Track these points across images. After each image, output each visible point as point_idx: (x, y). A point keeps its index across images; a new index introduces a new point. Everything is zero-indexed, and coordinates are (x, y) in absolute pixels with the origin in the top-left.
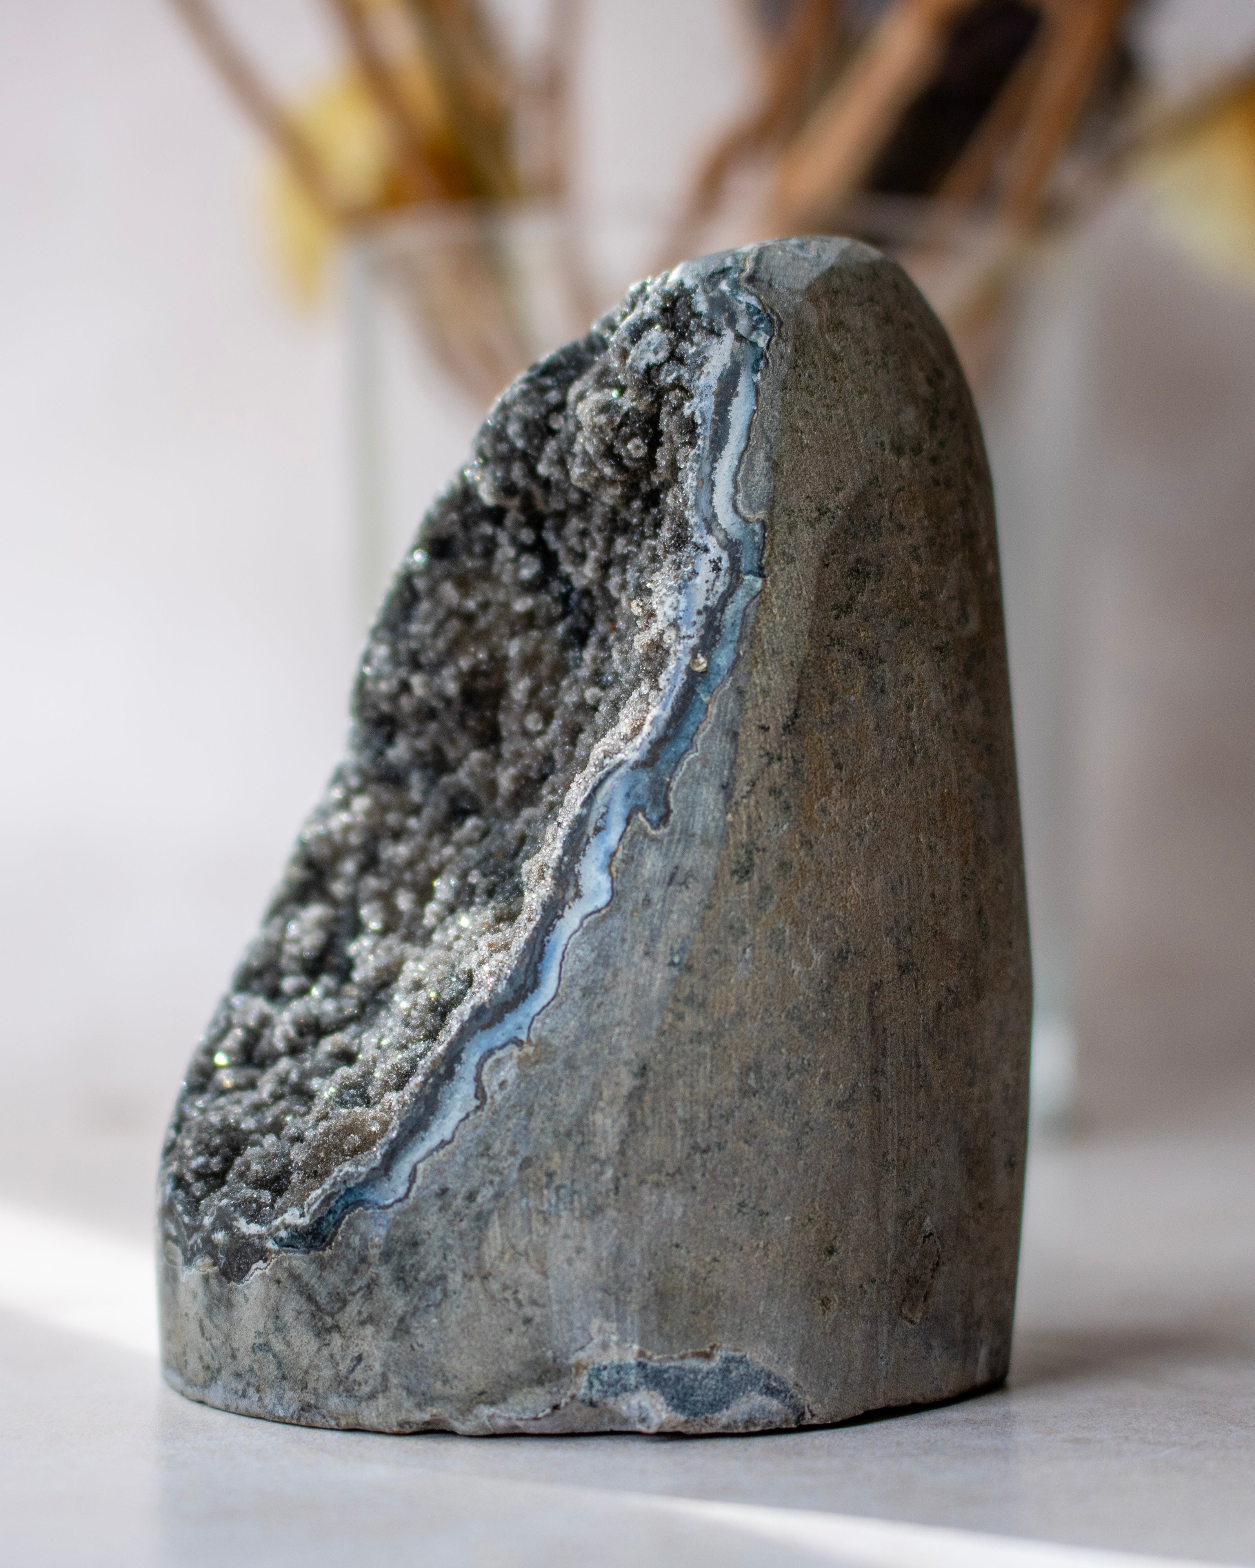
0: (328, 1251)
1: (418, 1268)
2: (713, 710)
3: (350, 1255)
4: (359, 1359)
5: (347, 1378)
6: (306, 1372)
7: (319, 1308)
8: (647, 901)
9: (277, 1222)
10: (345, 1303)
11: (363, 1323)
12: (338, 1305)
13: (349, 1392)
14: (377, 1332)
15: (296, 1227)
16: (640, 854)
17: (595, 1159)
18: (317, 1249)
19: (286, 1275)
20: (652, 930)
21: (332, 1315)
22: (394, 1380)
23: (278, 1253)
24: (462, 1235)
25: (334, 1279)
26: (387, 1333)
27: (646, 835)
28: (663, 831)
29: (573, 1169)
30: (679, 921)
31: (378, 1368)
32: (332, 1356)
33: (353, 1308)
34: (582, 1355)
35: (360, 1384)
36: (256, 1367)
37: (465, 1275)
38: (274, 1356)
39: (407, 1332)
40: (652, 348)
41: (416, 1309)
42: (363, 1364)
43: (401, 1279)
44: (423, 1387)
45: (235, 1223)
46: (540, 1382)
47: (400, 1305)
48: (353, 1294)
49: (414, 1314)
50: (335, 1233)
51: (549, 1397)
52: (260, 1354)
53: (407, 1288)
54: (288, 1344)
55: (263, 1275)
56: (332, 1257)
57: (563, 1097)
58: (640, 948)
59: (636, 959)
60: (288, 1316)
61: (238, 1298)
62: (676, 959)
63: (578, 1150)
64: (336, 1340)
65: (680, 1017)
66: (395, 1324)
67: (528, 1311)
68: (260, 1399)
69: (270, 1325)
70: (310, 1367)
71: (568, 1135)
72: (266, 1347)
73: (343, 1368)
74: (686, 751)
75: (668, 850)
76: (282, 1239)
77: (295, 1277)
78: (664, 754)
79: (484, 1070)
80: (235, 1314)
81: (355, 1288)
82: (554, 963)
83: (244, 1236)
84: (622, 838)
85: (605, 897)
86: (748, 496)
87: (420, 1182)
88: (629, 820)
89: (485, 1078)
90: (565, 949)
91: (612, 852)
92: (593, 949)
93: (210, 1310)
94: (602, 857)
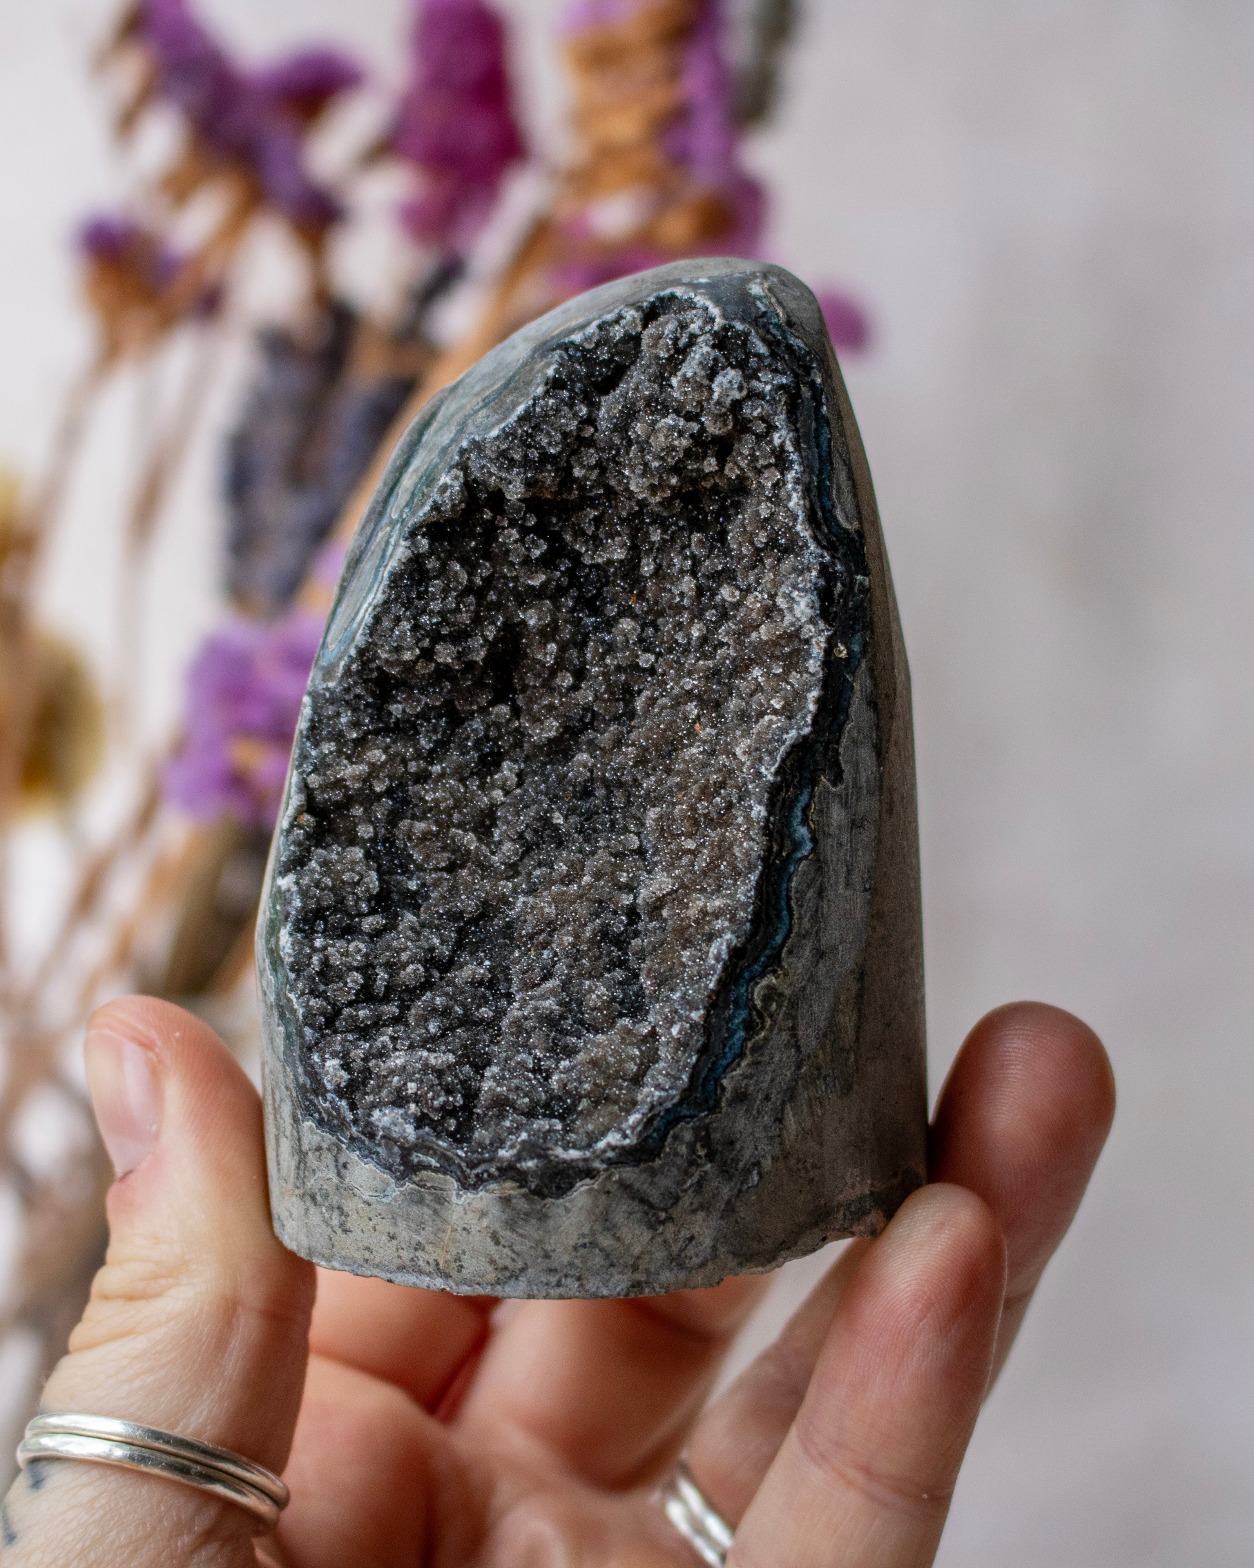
0: (658, 1162)
1: (736, 1161)
2: (857, 686)
3: (679, 1161)
4: (692, 1238)
5: (679, 1255)
6: (638, 1258)
7: (651, 1206)
8: (840, 845)
9: (601, 1145)
10: (677, 1199)
11: (694, 1212)
12: (671, 1201)
13: (681, 1266)
14: (708, 1216)
15: (623, 1148)
16: (828, 807)
17: (843, 1049)
18: (646, 1161)
19: (616, 1187)
20: (847, 866)
21: (665, 1210)
22: (722, 1249)
23: (605, 1170)
24: (765, 1128)
25: (666, 1182)
26: (716, 1215)
27: (829, 792)
28: (840, 788)
29: (832, 1061)
30: (863, 855)
31: (708, 1242)
32: (665, 1241)
33: (685, 1201)
34: (841, 1197)
35: (691, 1258)
36: (577, 1262)
37: (773, 1158)
38: (601, 1250)
39: (733, 1211)
40: (736, 386)
41: (740, 1191)
42: (694, 1243)
43: (726, 1172)
44: (745, 1249)
45: (550, 1152)
46: (816, 1224)
47: (726, 1192)
48: (686, 1191)
49: (737, 1196)
50: (663, 1147)
51: (821, 1233)
52: (582, 1251)
53: (730, 1178)
54: (618, 1239)
55: (590, 1191)
56: (662, 1166)
57: (816, 1008)
58: (842, 880)
59: (841, 891)
60: (619, 1217)
61: (554, 1211)
62: (867, 886)
63: (832, 1046)
64: (671, 1228)
65: (874, 929)
66: (723, 1207)
67: (811, 1174)
68: (581, 1285)
69: (598, 1227)
70: (642, 1253)
71: (825, 1035)
72: (594, 1244)
73: (675, 1249)
74: (845, 721)
75: (846, 802)
76: (609, 1159)
77: (625, 1187)
78: (830, 726)
79: (756, 997)
80: (551, 1224)
81: (685, 1187)
82: (783, 903)
83: (565, 1161)
84: (812, 796)
85: (809, 846)
86: (843, 510)
87: (728, 1095)
88: (814, 782)
89: (758, 1003)
90: (788, 890)
91: (805, 810)
92: (809, 886)
93: (511, 1225)
94: (799, 814)
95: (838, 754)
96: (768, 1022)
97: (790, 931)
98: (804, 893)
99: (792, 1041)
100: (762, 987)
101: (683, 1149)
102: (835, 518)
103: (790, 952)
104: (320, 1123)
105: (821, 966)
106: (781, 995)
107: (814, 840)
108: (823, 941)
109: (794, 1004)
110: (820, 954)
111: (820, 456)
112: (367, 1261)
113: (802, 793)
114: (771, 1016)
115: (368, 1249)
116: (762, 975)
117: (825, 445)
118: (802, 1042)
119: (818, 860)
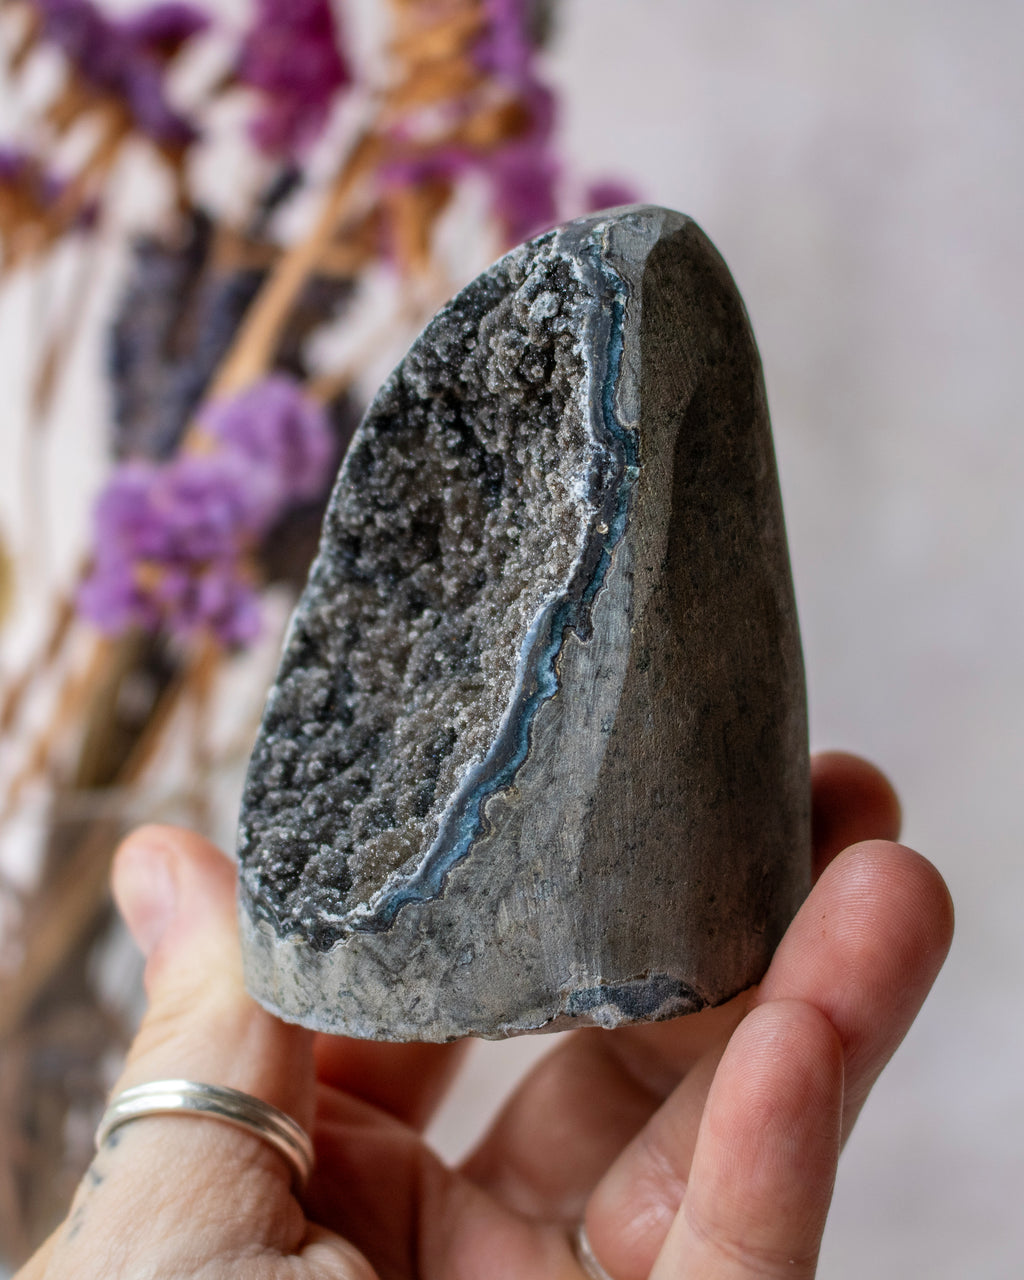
0: (390, 932)
1: (454, 940)
2: (615, 559)
3: (406, 934)
4: (418, 1000)
5: (410, 1012)
6: (380, 1009)
7: (387, 969)
8: (583, 690)
9: (351, 913)
10: (405, 965)
11: (419, 977)
12: (401, 966)
13: (412, 1021)
14: (429, 982)
15: (365, 917)
16: (575, 658)
17: (564, 861)
18: (381, 930)
19: (361, 948)
20: (588, 709)
21: (397, 973)
22: (443, 1012)
23: (354, 933)
24: (481, 917)
25: (396, 949)
26: (436, 983)
27: (577, 646)
28: (589, 642)
29: (551, 869)
30: (605, 701)
31: (431, 1005)
32: (398, 998)
33: (412, 968)
34: (565, 986)
35: (419, 1016)
36: (342, 1006)
37: (486, 943)
38: (355, 999)
39: (450, 982)
40: (546, 306)
41: (455, 966)
42: (420, 1003)
43: (443, 947)
44: (463, 1015)
45: (319, 914)
46: (539, 1005)
47: (444, 964)
48: (411, 959)
49: (454, 970)
50: (394, 921)
51: (545, 1014)
52: (344, 998)
53: (448, 954)
54: (366, 991)
55: (344, 948)
56: (393, 936)
57: (540, 823)
58: (581, 721)
59: (579, 729)
60: (364, 973)
61: (325, 962)
62: (606, 727)
63: (553, 857)
64: (401, 989)
65: (612, 765)
66: (442, 977)
67: (529, 962)
68: (346, 1026)
69: (352, 980)
70: (383, 1005)
71: (546, 847)
72: (349, 993)
73: (407, 1006)
74: (600, 587)
75: (593, 654)
76: (356, 925)
77: (367, 949)
78: (584, 591)
79: (486, 808)
80: (324, 972)
81: (412, 955)
82: (524, 734)
83: (327, 923)
84: (561, 648)
85: (554, 688)
86: (624, 411)
87: (450, 885)
88: (564, 636)
89: (487, 813)
90: (530, 724)
91: (554, 658)
92: (549, 723)
93: (302, 969)
94: (549, 661)
95: (590, 614)
96: (494, 830)
97: (526, 758)
98: (544, 727)
99: (513, 849)
100: (493, 801)
101: (410, 925)
102: (615, 417)
103: (523, 775)
105: (550, 789)
106: (509, 809)
107: (559, 684)
108: (555, 769)
109: (519, 818)
110: (551, 779)
111: (610, 366)
113: (552, 644)
114: (497, 826)
116: (496, 791)
118: (522, 850)
119: (561, 702)
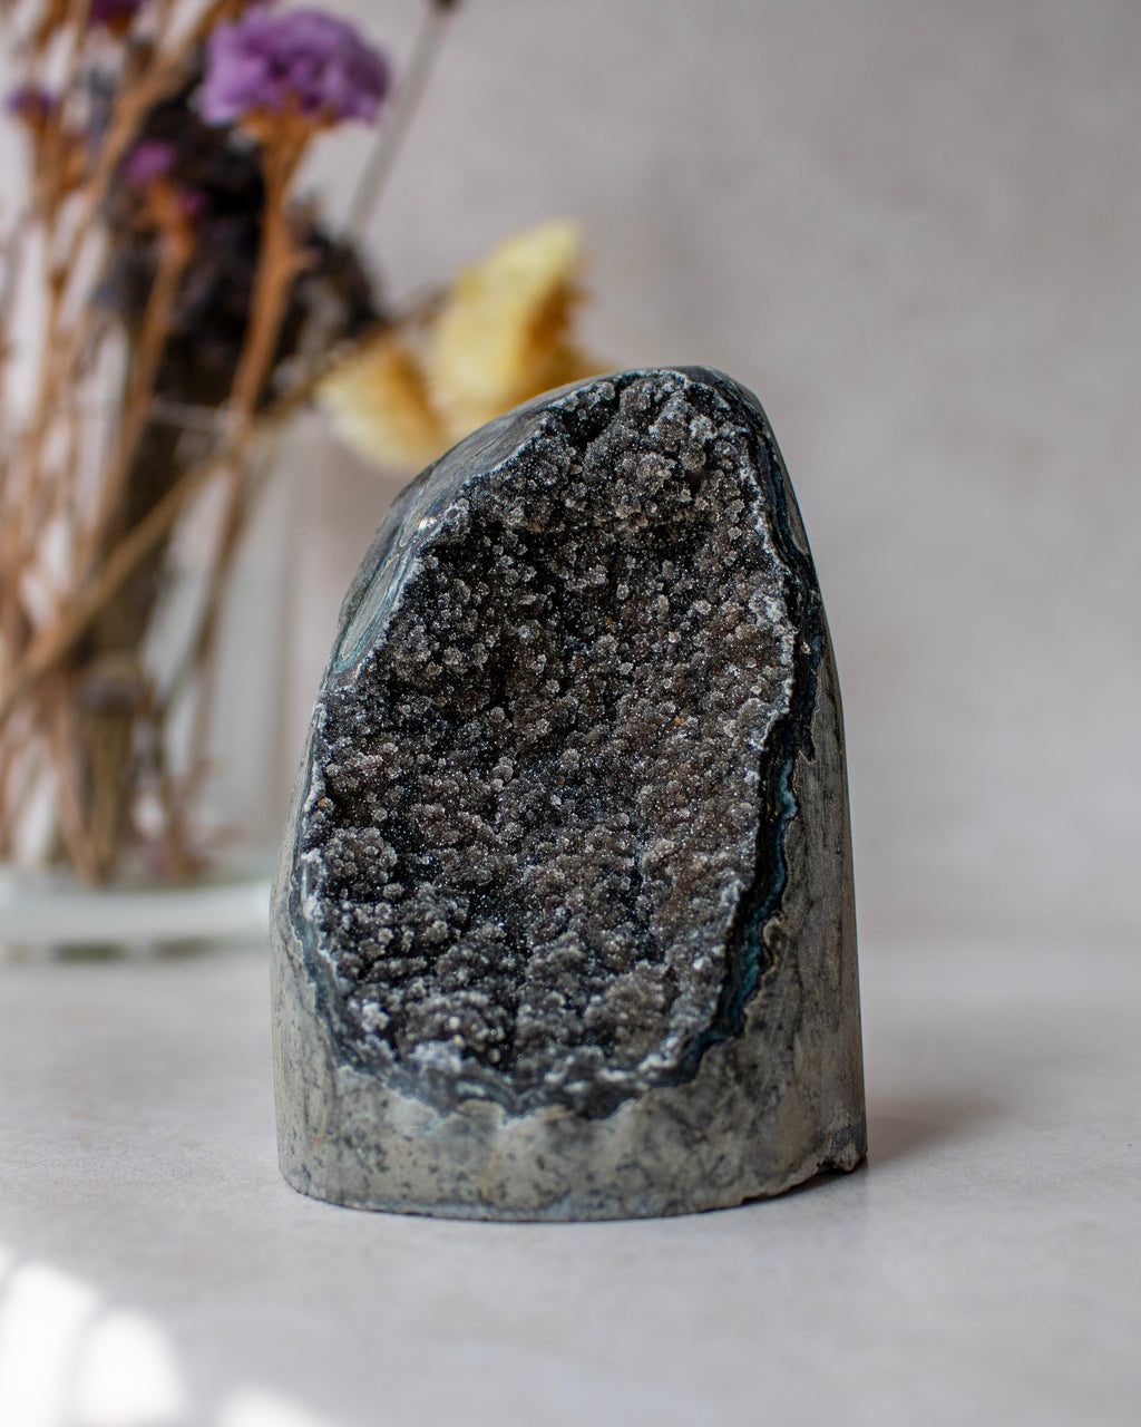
0: (694, 1083)
1: (759, 1083)
2: (819, 680)
3: (712, 1082)
4: (722, 1158)
5: (711, 1174)
6: (675, 1177)
7: (688, 1126)
8: (817, 811)
9: (644, 1066)
10: (711, 1118)
11: (725, 1131)
12: (705, 1121)
13: (713, 1184)
14: (736, 1136)
15: (663, 1069)
16: (806, 778)
17: (831, 989)
18: (684, 1082)
19: (657, 1107)
20: (823, 830)
21: (701, 1129)
22: (748, 1168)
23: (648, 1091)
24: (780, 1055)
25: (701, 1102)
26: (743, 1134)
27: (805, 765)
28: (813, 762)
29: (825, 998)
30: (834, 823)
31: (735, 1161)
32: (699, 1160)
33: (720, 1120)
34: (830, 1127)
35: (721, 1176)
36: (619, 1183)
37: (787, 1084)
38: (642, 1170)
39: (756, 1131)
41: (761, 1113)
42: (724, 1162)
43: (752, 1093)
45: (597, 1074)
47: (751, 1113)
48: (718, 1111)
49: (760, 1118)
50: (699, 1068)
51: (817, 1159)
52: (624, 1172)
53: (754, 1100)
54: (658, 1159)
55: (634, 1111)
56: (699, 1086)
57: (810, 949)
58: (820, 841)
59: (820, 851)
60: (659, 1137)
61: (601, 1132)
62: (839, 849)
63: (824, 985)
64: (704, 1148)
66: (748, 1127)
67: (813, 1101)
69: (640, 1147)
70: (679, 1172)
71: (819, 975)
72: (634, 1165)
73: (708, 1167)
74: (813, 707)
75: (819, 775)
76: (651, 1080)
77: (666, 1107)
78: (803, 708)
79: (765, 935)
80: (596, 1145)
81: (719, 1106)
82: (779, 856)
83: (610, 1083)
84: (794, 767)
85: (794, 809)
86: (797, 537)
87: (749, 1022)
88: (795, 755)
89: (768, 941)
90: (782, 846)
91: (790, 777)
92: (797, 844)
93: (557, 1148)
94: (785, 780)
95: (810, 734)
96: (776, 958)
97: (786, 881)
98: (794, 849)
99: (796, 977)
100: (769, 928)
101: (716, 1071)
102: (792, 542)
103: (788, 899)
104: (359, 1065)
105: (811, 913)
106: (784, 935)
107: (797, 804)
108: (811, 893)
109: (794, 945)
110: (810, 904)
111: (777, 493)
112: (404, 1197)
113: (786, 764)
114: (778, 953)
115: (407, 1185)
116: (769, 917)
117: (779, 483)
118: (803, 979)
119: (802, 822)
